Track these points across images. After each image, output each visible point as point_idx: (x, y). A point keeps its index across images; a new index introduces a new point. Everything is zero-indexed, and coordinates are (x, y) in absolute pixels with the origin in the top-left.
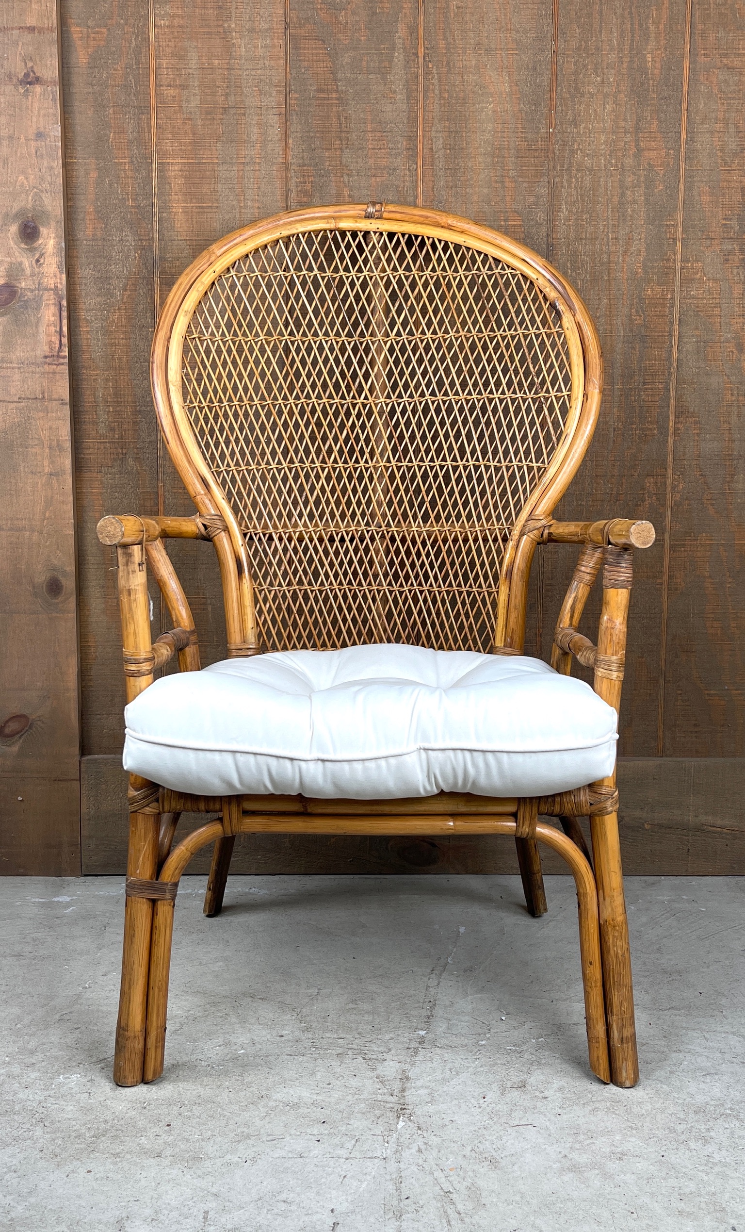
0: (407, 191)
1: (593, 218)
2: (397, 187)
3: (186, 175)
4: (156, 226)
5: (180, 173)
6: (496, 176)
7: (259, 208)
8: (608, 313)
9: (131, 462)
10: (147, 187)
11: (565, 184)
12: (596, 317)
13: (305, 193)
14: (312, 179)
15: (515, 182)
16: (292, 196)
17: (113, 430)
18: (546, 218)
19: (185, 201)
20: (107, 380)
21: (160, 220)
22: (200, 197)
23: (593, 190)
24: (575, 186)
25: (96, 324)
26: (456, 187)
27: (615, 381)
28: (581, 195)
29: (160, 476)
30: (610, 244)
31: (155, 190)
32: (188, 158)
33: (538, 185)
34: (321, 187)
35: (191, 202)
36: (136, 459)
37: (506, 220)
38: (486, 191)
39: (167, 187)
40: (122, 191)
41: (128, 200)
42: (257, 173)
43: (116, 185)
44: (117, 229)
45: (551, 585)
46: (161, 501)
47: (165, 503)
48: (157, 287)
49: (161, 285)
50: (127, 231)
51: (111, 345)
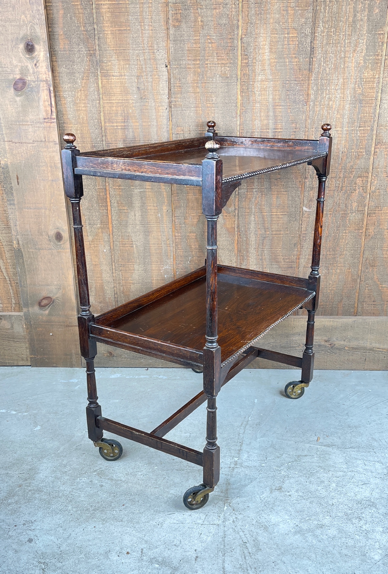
0: (233, 17)
1: (337, 31)
2: (228, 15)
3: (112, 11)
5: (108, 10)
6: (283, 7)
7: (152, 30)
8: (342, 87)
10: (91, 19)
12: (336, 89)
13: (177, 20)
14: (180, 11)
15: (294, 10)
16: (170, 22)
18: (310, 32)
19: (111, 27)
22: (120, 24)
23: (338, 14)
24: (328, 11)
25: (69, 99)
26: (261, 14)
27: (344, 126)
28: (331, 17)
30: (346, 46)
33: (307, 12)
34: (186, 16)
35: (115, 27)
37: (288, 34)
38: (277, 16)
39: (102, 18)
40: (77, 22)
41: (81, 27)
42: (150, 9)
43: (74, 18)
44: (76, 44)
45: (305, 234)
46: (108, 193)
47: (110, 193)
48: (99, 77)
49: (101, 77)
50: (81, 46)
51: (78, 110)
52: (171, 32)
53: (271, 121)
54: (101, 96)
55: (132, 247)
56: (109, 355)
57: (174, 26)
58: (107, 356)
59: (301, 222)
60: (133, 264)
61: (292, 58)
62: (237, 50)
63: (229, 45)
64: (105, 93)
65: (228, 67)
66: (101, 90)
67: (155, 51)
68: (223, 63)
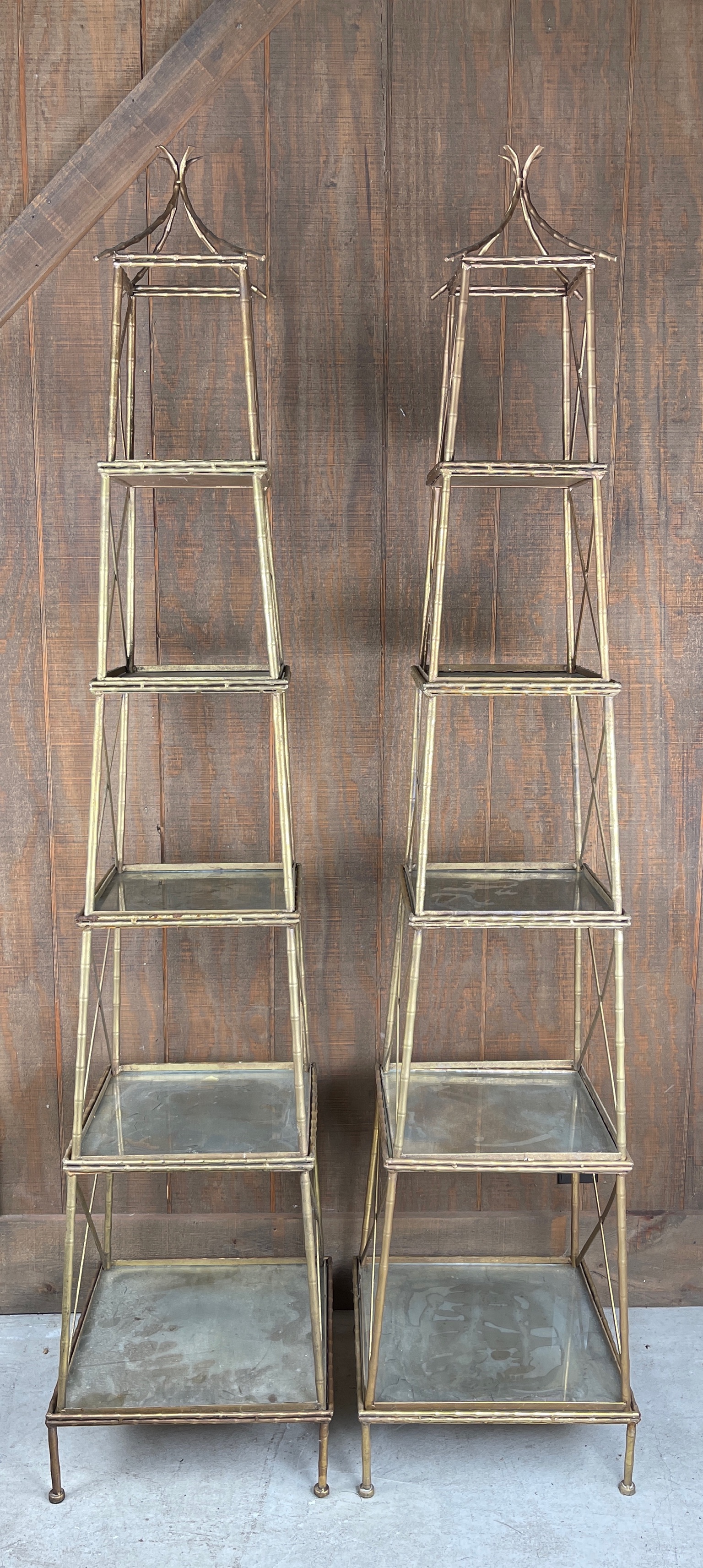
4: (50, 796)
9: (31, 982)
11: (393, 757)
17: (17, 958)
20: (11, 919)
21: (54, 791)
29: (57, 994)
31: (49, 767)
32: (76, 742)
36: (36, 980)
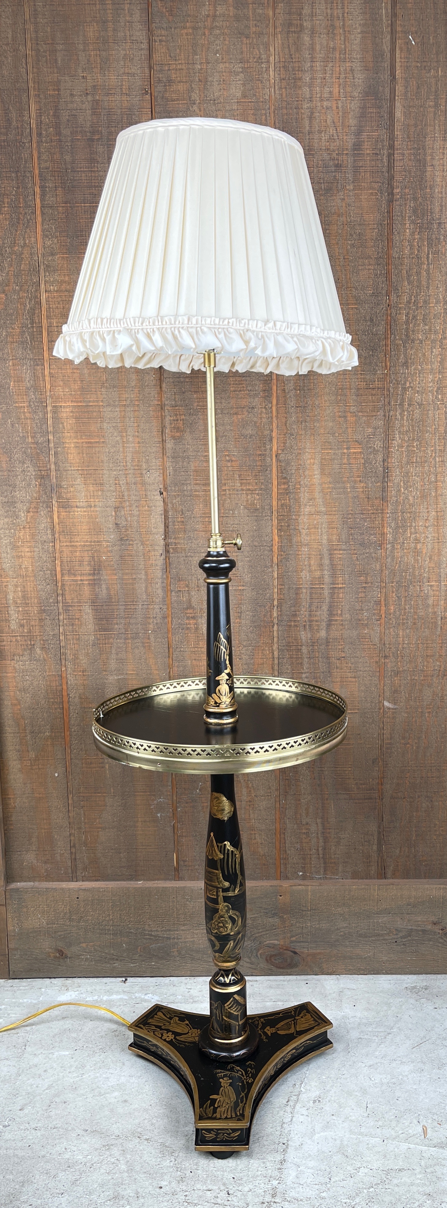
0: (264, 426)
1: (423, 444)
2: (256, 423)
3: (76, 416)
5: (71, 414)
6: (339, 412)
7: (139, 443)
8: (436, 523)
10: (44, 427)
12: (425, 526)
13: (178, 429)
14: (183, 417)
15: (356, 416)
16: (167, 431)
18: (382, 446)
19: (76, 437)
22: (88, 434)
23: (423, 422)
24: (407, 418)
25: (5, 540)
26: (306, 422)
27: (442, 579)
28: (413, 426)
30: (437, 466)
33: (376, 419)
34: (191, 424)
35: (81, 438)
37: (348, 448)
38: (331, 424)
39: (61, 426)
40: (22, 430)
41: (28, 437)
42: (137, 413)
43: (17, 425)
44: (20, 462)
45: (390, 744)
46: (64, 681)
47: (67, 683)
48: (55, 509)
49: (59, 507)
50: (28, 463)
51: (18, 557)
52: (169, 445)
53: (326, 572)
54: (57, 536)
55: (103, 767)
56: (58, 955)
57: (173, 437)
58: (55, 957)
59: (381, 725)
60: (104, 796)
61: (355, 482)
62: (271, 470)
63: (259, 463)
64: (63, 532)
65: (258, 494)
66: (57, 526)
67: (144, 472)
68: (249, 490)
